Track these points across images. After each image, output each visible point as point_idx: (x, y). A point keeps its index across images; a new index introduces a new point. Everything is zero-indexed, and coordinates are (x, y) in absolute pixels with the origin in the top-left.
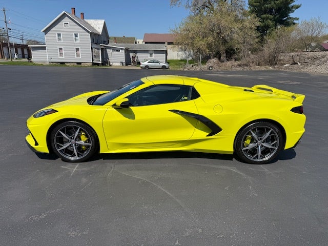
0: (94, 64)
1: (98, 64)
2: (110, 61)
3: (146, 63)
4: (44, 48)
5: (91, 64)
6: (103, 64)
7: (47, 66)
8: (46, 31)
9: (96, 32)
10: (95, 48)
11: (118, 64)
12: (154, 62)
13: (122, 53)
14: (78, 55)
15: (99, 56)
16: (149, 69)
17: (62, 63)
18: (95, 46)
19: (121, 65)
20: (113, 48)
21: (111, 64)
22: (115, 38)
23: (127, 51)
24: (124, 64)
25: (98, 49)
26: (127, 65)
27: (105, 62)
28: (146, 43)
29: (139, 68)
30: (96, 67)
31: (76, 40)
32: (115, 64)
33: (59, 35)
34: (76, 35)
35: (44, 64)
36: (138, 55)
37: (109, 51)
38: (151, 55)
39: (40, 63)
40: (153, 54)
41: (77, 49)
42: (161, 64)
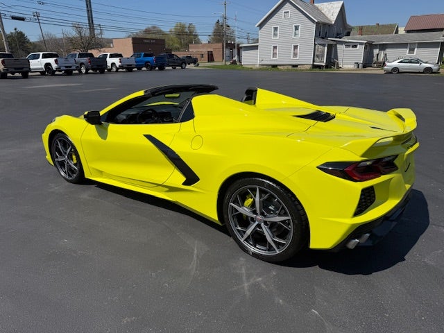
0: (315, 66)
1: (319, 67)
2: (340, 61)
3: (395, 64)
4: (256, 48)
5: (311, 66)
6: (327, 67)
7: (257, 70)
8: (261, 26)
9: (326, 21)
10: (320, 44)
11: (351, 67)
12: (411, 62)
13: (361, 49)
14: (295, 55)
15: (323, 56)
16: (399, 73)
17: (274, 66)
18: (321, 41)
19: (356, 67)
20: (346, 42)
21: (340, 66)
22: (361, 28)
23: (370, 47)
24: (361, 65)
25: (324, 45)
26: (364, 66)
27: (332, 62)
28: (408, 32)
29: (382, 72)
30: (317, 71)
31: (295, 34)
32: (346, 67)
33: (276, 29)
34: (297, 28)
35: (254, 67)
36: (388, 51)
37: (340, 48)
38: (412, 50)
39: (250, 66)
40: (416, 49)
41: (296, 47)
42: (424, 64)
